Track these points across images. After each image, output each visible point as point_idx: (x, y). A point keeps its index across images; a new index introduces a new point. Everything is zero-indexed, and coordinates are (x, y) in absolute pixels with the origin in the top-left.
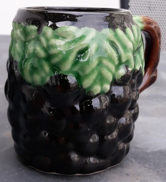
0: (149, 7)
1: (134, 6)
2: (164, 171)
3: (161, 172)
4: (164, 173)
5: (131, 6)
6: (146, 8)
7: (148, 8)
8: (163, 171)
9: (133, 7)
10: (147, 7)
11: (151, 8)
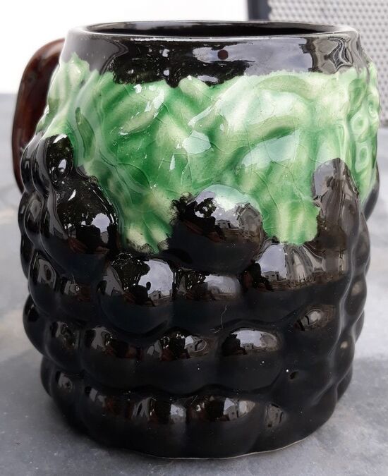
0: (322, 10)
1: (283, 8)
2: (372, 405)
3: (368, 408)
4: (373, 409)
5: (277, 8)
6: (314, 12)
7: (319, 12)
8: (369, 404)
9: (281, 11)
10: (316, 9)
11: (327, 12)
